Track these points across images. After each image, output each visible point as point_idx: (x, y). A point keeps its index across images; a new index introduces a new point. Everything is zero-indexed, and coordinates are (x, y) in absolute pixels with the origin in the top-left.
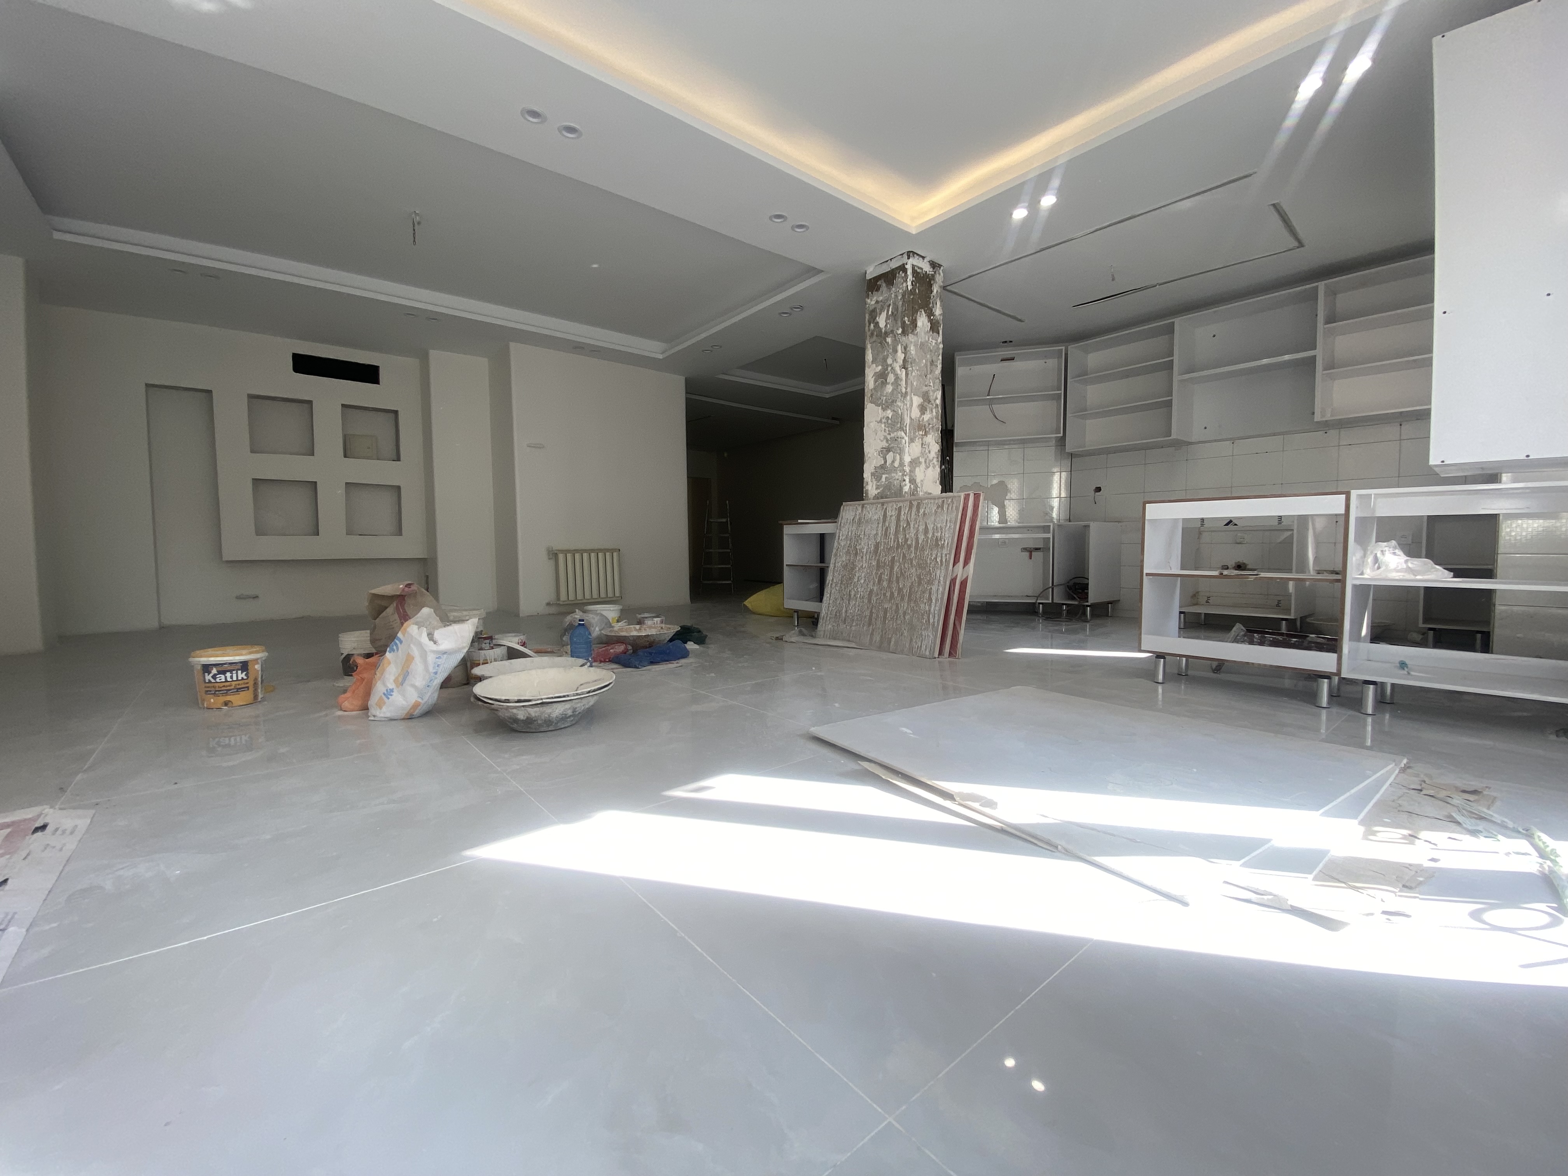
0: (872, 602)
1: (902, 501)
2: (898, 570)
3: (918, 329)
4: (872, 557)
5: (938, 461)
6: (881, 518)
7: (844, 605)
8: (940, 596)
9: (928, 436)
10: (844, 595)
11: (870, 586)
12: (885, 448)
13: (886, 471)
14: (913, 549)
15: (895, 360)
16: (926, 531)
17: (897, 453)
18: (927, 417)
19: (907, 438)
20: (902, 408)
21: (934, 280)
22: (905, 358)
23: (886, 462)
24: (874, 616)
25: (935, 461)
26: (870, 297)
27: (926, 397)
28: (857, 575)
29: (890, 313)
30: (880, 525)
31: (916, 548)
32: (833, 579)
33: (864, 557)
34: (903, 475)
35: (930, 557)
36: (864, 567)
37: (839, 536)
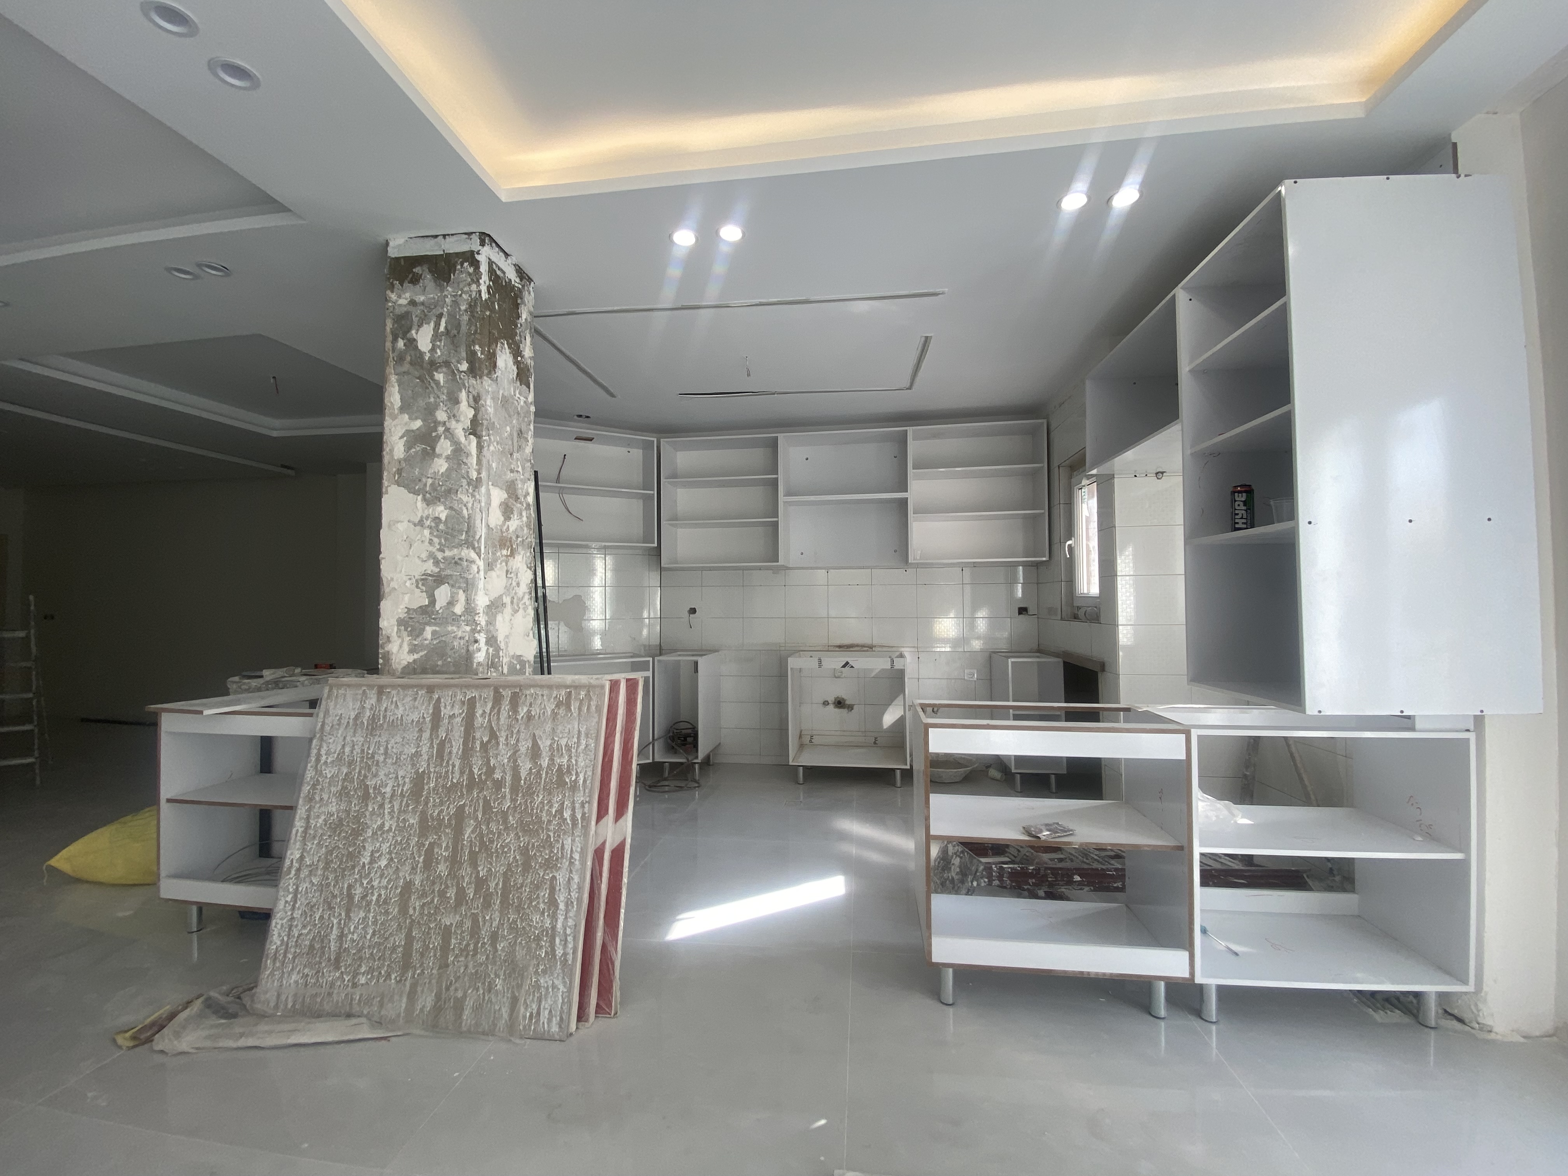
0: (411, 912)
1: (477, 687)
2: (473, 836)
3: (499, 373)
6: (428, 720)
8: (574, 895)
9: (516, 557)
10: (334, 897)
11: (405, 872)
12: (430, 575)
13: (434, 619)
14: (506, 790)
15: (453, 416)
16: (535, 753)
17: (460, 588)
18: (514, 524)
23: (433, 602)
24: (417, 946)
25: (527, 597)
26: (395, 290)
27: (511, 489)
28: (369, 848)
29: (442, 329)
30: (426, 735)
31: (515, 789)
32: (302, 858)
33: (387, 806)
34: (474, 631)
35: (546, 808)
36: (386, 828)
37: (319, 756)
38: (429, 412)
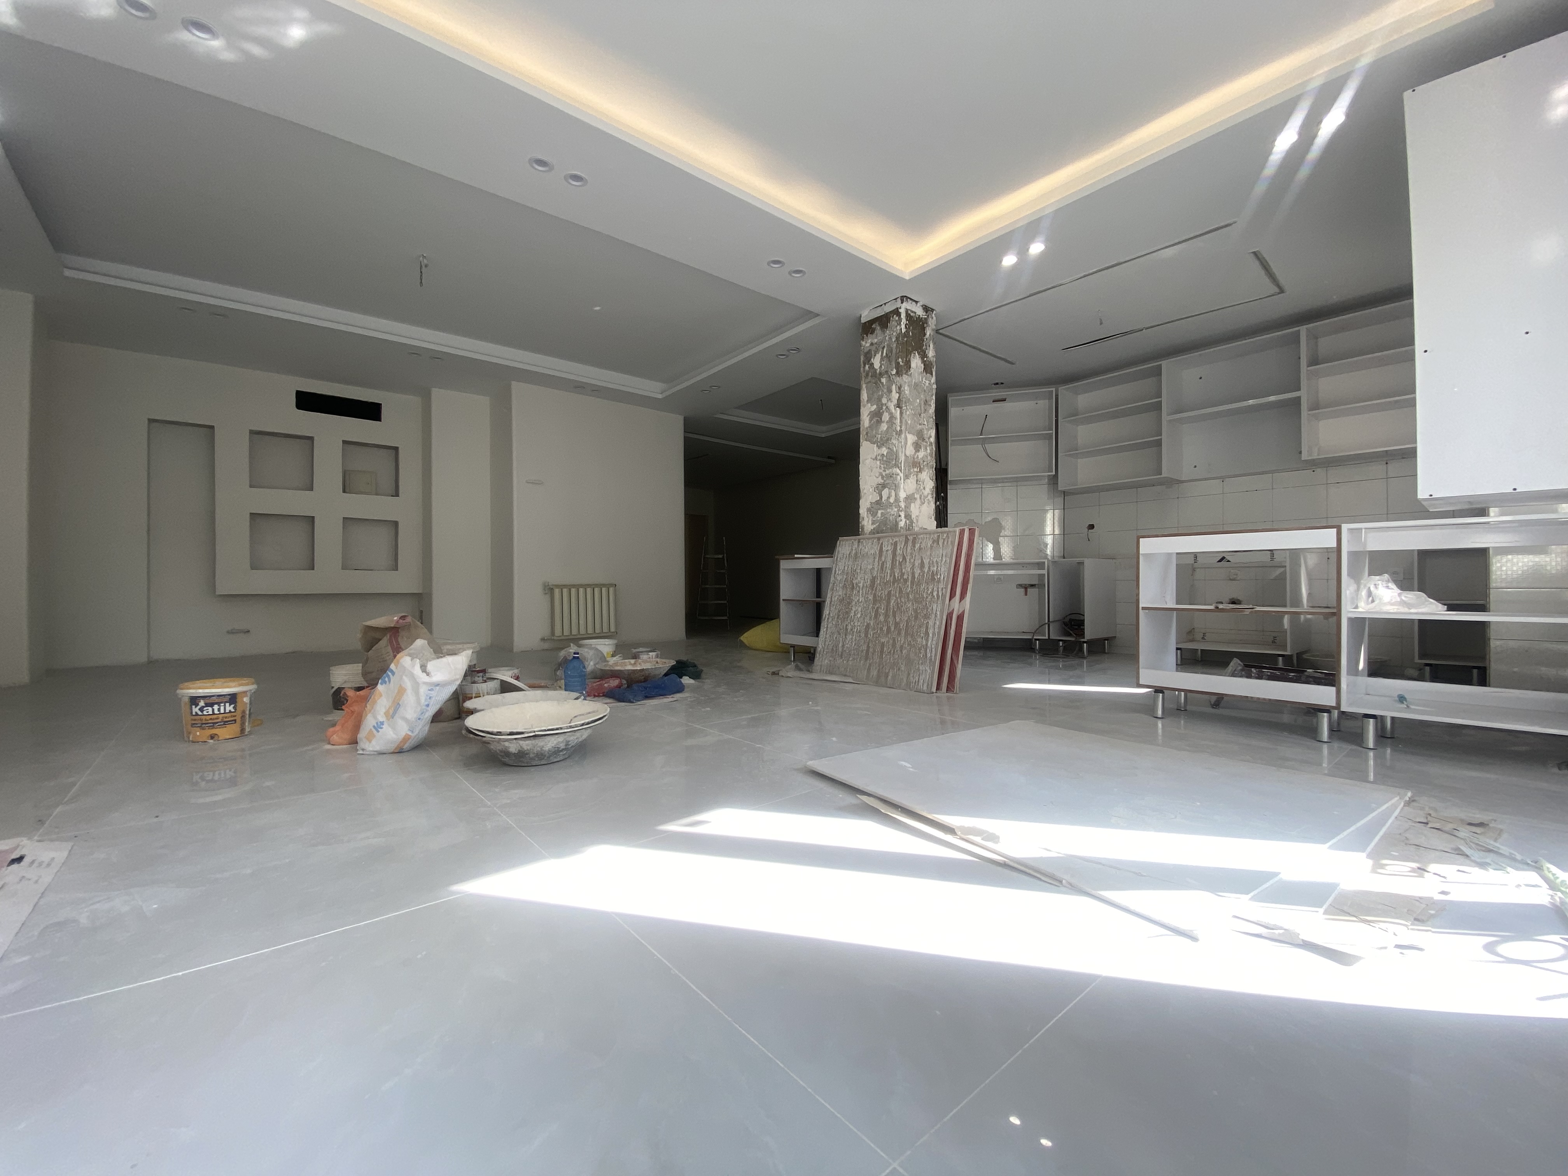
0: (869, 636)
1: (898, 536)
2: (894, 604)
3: (912, 371)
4: (869, 591)
5: (933, 498)
6: (877, 553)
7: (841, 639)
8: (936, 630)
9: (923, 473)
10: (841, 629)
11: (867, 620)
12: (880, 484)
13: (882, 506)
14: (909, 583)
15: (890, 400)
16: (922, 565)
17: (892, 489)
18: (921, 454)
19: (902, 475)
20: (897, 445)
21: (927, 323)
22: (899, 397)
23: (881, 498)
24: (871, 650)
25: (930, 496)
26: (864, 339)
27: (920, 435)
28: (854, 609)
29: (884, 354)
30: (877, 560)
31: (912, 583)
32: (829, 613)
33: (861, 592)
34: (898, 511)
35: (926, 591)
36: (860, 601)
37: (835, 571)
38: (879, 399)
